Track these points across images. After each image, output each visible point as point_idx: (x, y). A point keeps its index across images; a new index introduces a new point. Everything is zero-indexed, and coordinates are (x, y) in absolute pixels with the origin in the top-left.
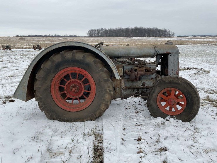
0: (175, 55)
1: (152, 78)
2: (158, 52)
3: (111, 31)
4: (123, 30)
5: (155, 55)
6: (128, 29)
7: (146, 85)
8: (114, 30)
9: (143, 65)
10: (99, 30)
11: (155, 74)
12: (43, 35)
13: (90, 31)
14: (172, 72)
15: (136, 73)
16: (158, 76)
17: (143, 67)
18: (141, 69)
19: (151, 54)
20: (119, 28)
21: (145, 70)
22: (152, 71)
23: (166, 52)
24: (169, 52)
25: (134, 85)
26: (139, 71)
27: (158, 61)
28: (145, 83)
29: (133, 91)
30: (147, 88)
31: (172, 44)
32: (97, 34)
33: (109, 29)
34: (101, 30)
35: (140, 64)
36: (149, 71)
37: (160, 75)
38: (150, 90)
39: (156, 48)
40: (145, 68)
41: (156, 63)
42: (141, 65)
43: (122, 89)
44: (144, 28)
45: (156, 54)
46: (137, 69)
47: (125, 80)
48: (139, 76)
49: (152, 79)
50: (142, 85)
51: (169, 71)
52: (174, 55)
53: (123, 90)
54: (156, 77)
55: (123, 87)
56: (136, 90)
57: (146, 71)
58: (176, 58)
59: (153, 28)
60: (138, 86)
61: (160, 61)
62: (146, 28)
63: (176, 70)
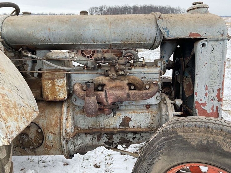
0: (216, 43)
1: (150, 106)
2: (165, 34)
3: (116, 9)
4: (130, 8)
5: (156, 44)
6: (136, 7)
7: (131, 124)
8: (119, 8)
9: (120, 73)
10: (102, 7)
11: (158, 94)
12: (36, 14)
13: (91, 9)
14: (206, 94)
15: (103, 93)
16: (165, 100)
17: (123, 78)
18: (118, 83)
19: (145, 40)
20: (125, 5)
21: (129, 85)
22: (147, 87)
23: (191, 34)
24: (199, 35)
25: (102, 123)
26: (112, 88)
27: (165, 60)
28: (130, 119)
29: (99, 139)
30: (135, 133)
31: (206, 12)
32: (99, 12)
33: (113, 7)
34: (104, 7)
35: (113, 69)
36: (140, 89)
37: (171, 99)
38: (142, 137)
39: (160, 22)
40: (127, 82)
41: (159, 64)
42: (117, 71)
43: (64, 139)
44: (155, 5)
45: (159, 39)
46: (105, 82)
47: (77, 109)
48: (110, 102)
49: (148, 106)
50: (121, 125)
51: (195, 91)
52: (213, 43)
53: (67, 141)
54: (159, 104)
55: (64, 134)
56: (106, 136)
57: (132, 87)
58: (217, 53)
59: (165, 6)
60: (112, 127)
61: (171, 59)
62: (157, 6)
63: (216, 88)
